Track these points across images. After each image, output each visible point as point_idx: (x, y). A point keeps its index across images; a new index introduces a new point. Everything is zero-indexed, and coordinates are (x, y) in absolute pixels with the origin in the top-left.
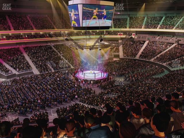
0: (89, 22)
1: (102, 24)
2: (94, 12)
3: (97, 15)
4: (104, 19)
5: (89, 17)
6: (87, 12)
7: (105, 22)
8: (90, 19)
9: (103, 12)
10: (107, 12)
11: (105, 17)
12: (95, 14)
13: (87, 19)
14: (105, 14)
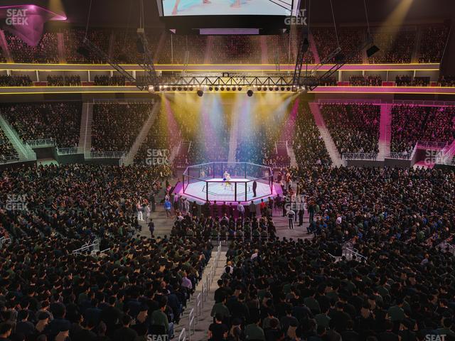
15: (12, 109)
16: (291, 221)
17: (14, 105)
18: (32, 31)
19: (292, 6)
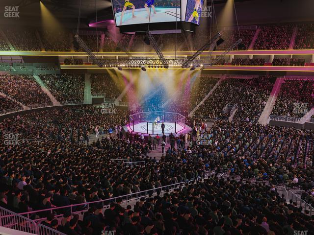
15: (96, 77)
16: (163, 148)
17: (97, 74)
18: (116, 34)
19: (181, 15)
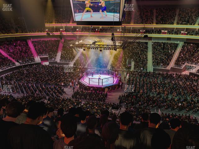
0: (83, 15)
1: (100, 18)
2: (86, 3)
3: (90, 7)
4: (103, 11)
5: (81, 9)
6: (78, 4)
7: (106, 16)
8: (83, 12)
9: (99, 2)
10: (105, 2)
11: (104, 9)
12: (88, 6)
13: (79, 12)
14: (104, 5)
